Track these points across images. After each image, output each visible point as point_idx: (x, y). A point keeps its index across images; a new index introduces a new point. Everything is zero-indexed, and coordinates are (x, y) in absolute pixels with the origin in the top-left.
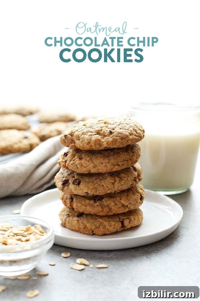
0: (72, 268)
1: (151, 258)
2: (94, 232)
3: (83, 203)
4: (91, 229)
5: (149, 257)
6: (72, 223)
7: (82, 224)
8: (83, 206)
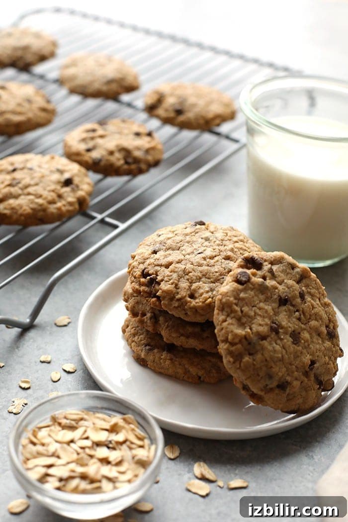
0: (189, 491)
1: (315, 457)
2: (202, 379)
3: (181, 331)
4: (197, 375)
5: (311, 454)
6: (160, 362)
7: (180, 366)
8: (182, 338)
